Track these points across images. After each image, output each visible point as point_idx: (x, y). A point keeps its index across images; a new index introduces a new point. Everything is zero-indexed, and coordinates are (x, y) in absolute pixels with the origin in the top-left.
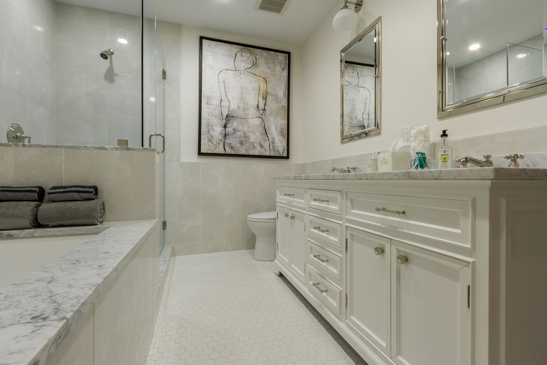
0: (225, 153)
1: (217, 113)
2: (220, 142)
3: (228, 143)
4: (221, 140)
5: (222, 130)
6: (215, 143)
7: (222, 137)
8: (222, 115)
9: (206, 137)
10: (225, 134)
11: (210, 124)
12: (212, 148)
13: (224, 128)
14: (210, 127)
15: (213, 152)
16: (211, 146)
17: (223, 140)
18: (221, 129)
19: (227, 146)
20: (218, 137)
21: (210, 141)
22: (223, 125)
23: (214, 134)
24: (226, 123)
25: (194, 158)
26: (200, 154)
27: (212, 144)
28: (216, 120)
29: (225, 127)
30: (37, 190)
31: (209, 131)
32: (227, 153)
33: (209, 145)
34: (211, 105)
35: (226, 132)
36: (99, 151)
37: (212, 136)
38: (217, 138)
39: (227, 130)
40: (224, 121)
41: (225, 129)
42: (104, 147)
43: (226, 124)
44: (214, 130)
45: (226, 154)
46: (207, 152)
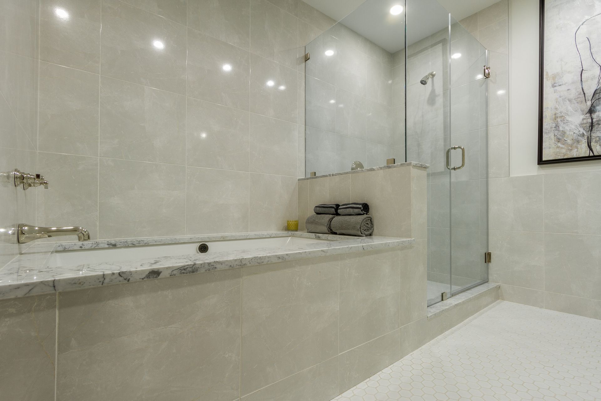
0: (591, 154)
1: (575, 92)
2: (579, 138)
3: (599, 137)
4: (583, 135)
5: (583, 119)
6: (569, 142)
7: (584, 129)
8: (584, 94)
9: (553, 137)
10: (592, 123)
11: (559, 115)
12: (564, 151)
13: (588, 115)
14: (559, 120)
15: (566, 157)
16: (562, 148)
17: (585, 134)
18: (582, 117)
19: (596, 142)
20: (576, 132)
21: (559, 140)
22: (587, 110)
23: (567, 128)
24: (592, 105)
25: (531, 170)
26: (541, 162)
27: (563, 144)
28: (571, 106)
29: (591, 111)
31: (557, 126)
32: (596, 154)
33: (558, 147)
34: (560, 85)
35: (594, 120)
37: (564, 133)
38: (574, 133)
39: (594, 116)
40: (589, 103)
41: (591, 115)
43: (594, 107)
44: (567, 122)
45: (594, 156)
46: (554, 159)
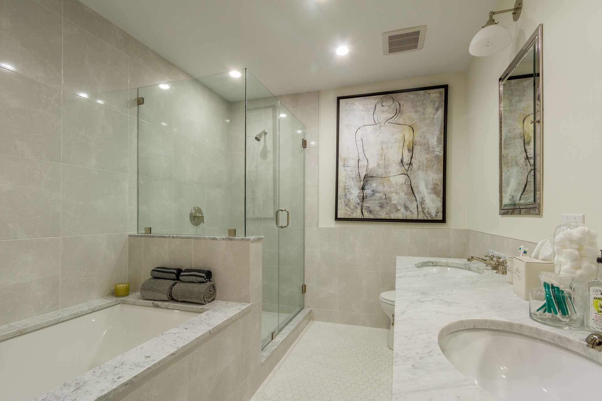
0: (363, 218)
1: (354, 174)
2: (357, 205)
3: (366, 206)
4: (359, 204)
5: (359, 193)
6: (352, 207)
7: (359, 200)
8: (360, 176)
9: (343, 202)
10: (363, 196)
11: (347, 187)
12: (349, 213)
13: (361, 191)
14: (347, 190)
15: (350, 217)
16: (348, 211)
17: (360, 203)
18: (358, 191)
19: (365, 210)
20: (356, 201)
21: (346, 205)
22: (361, 187)
23: (351, 197)
24: (363, 184)
25: (331, 223)
26: (337, 219)
27: (349, 208)
28: (353, 183)
29: (363, 188)
30: (175, 271)
31: (346, 195)
32: (365, 218)
33: (346, 210)
34: (347, 167)
35: (364, 195)
36: (213, 241)
37: (349, 200)
38: (355, 201)
39: (365, 192)
40: (362, 183)
41: (363, 191)
42: (215, 238)
43: (364, 186)
44: (351, 193)
45: (364, 219)
46: (344, 217)
